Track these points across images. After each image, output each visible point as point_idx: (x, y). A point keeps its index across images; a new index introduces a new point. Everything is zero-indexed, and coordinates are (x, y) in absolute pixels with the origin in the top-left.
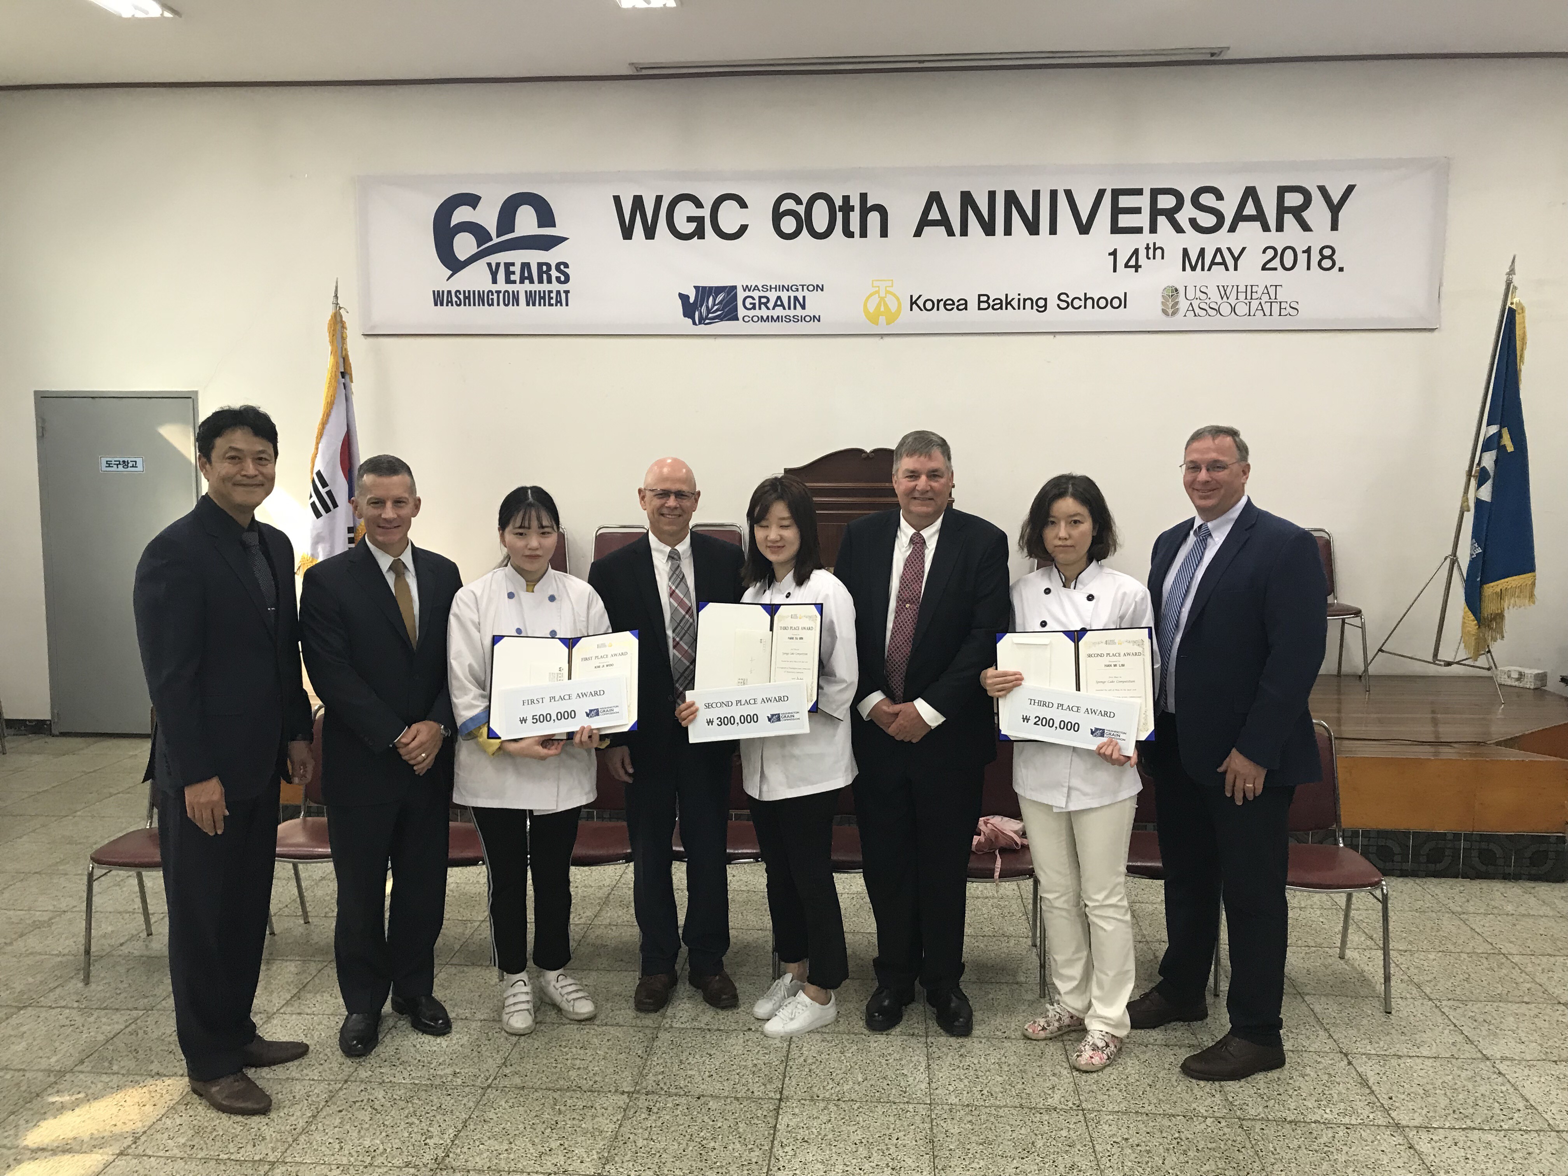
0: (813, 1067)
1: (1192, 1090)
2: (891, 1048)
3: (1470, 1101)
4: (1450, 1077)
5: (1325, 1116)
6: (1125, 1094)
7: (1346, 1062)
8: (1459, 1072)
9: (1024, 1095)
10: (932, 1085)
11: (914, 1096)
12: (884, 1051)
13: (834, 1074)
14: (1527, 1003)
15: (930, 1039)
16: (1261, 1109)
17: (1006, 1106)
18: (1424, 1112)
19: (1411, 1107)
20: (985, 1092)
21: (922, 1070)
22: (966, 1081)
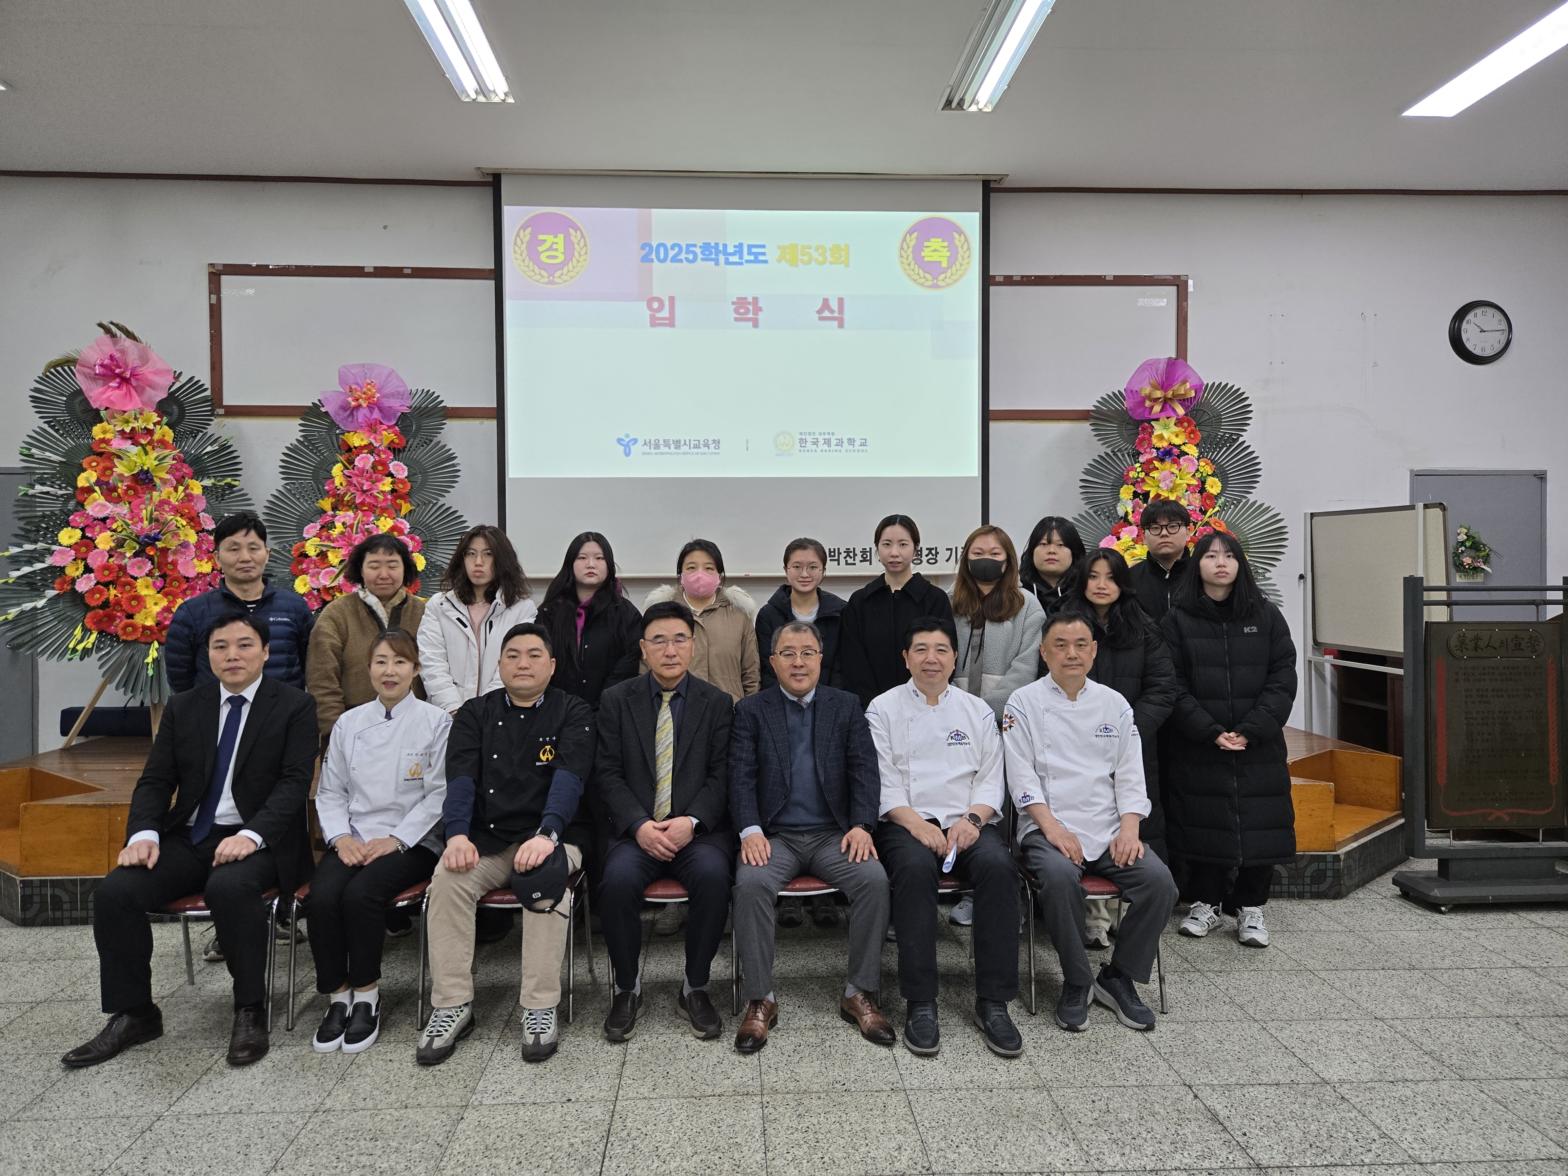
0: (637, 1142)
1: (1044, 1140)
2: (724, 1112)
3: (1323, 1131)
4: (1297, 1106)
5: (1185, 1161)
6: (976, 1149)
7: (1191, 1094)
8: (1303, 1100)
9: (869, 1161)
10: (769, 1154)
12: (716, 1117)
13: (660, 1150)
15: (766, 1098)
16: (1118, 1156)
19: (1267, 1143)
20: (826, 1159)
21: (757, 1137)
22: (805, 1146)
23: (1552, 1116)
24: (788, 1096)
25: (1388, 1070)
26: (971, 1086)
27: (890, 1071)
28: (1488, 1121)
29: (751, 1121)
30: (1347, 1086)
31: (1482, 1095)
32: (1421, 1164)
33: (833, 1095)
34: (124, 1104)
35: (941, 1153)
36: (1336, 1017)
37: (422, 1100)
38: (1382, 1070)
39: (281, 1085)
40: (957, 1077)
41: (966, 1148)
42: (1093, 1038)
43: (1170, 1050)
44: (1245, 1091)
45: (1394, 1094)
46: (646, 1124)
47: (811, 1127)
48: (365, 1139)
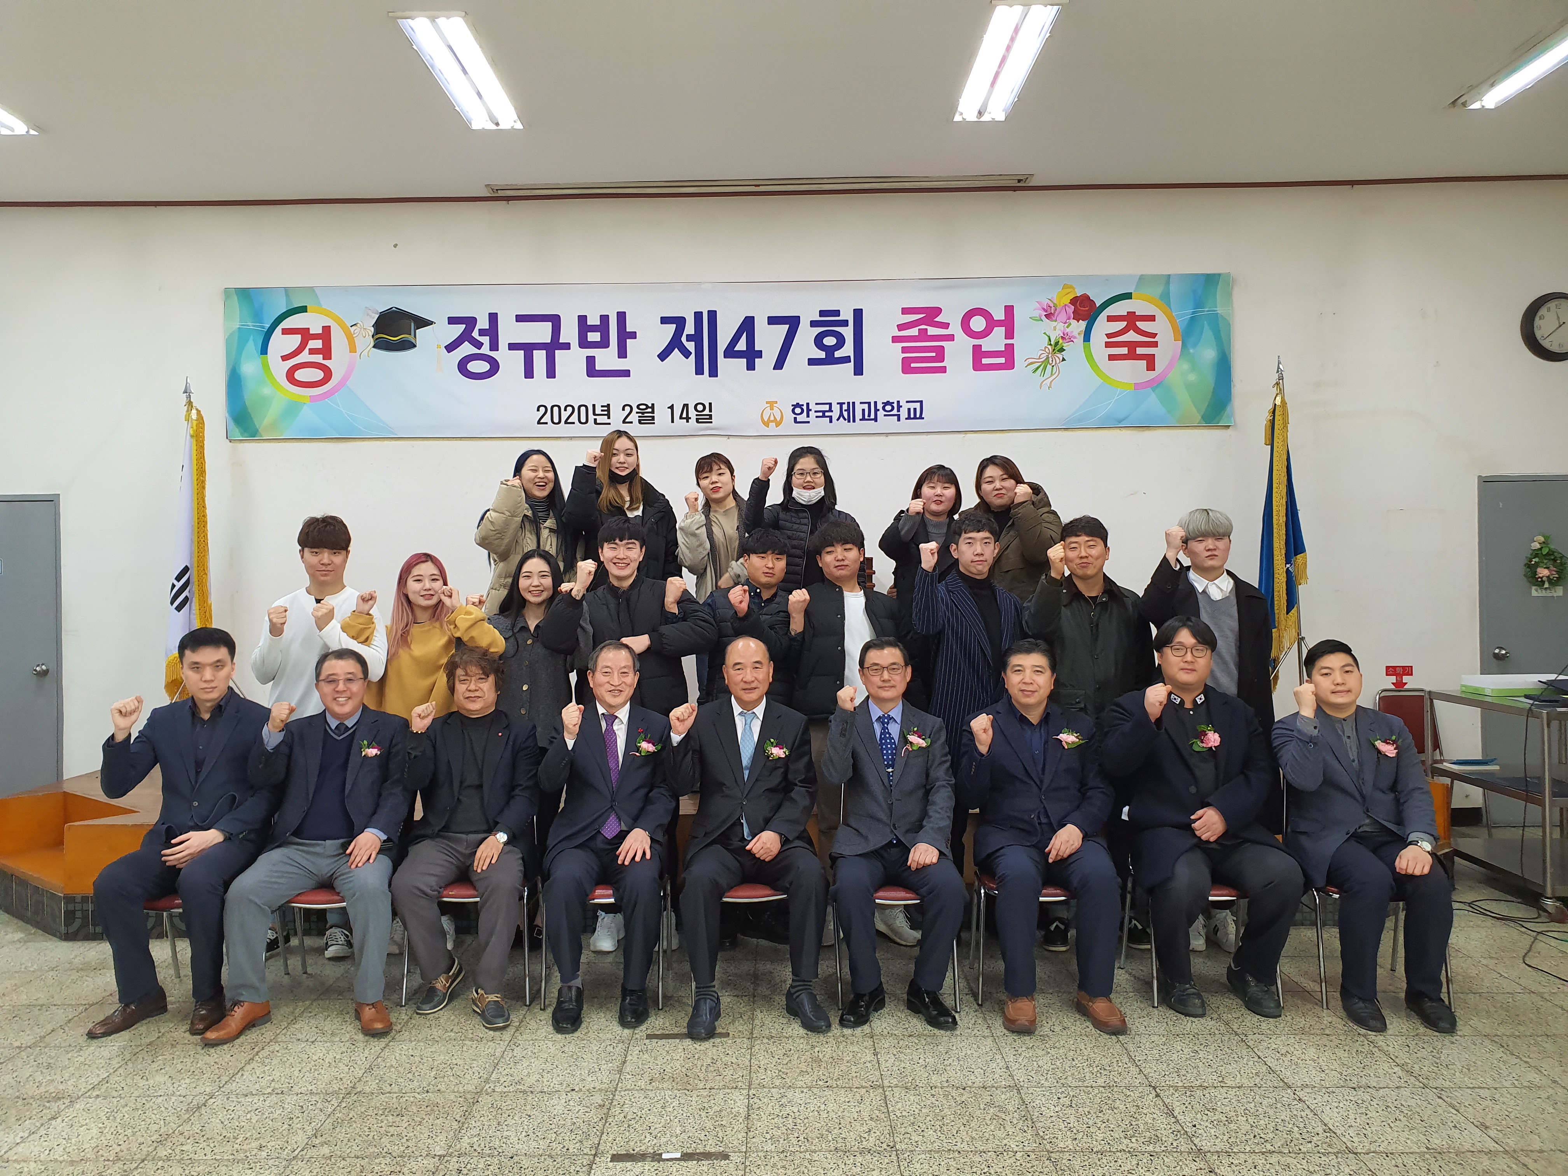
0: (633, 1122)
1: (1004, 1128)
3: (1271, 1126)
4: (1252, 1105)
5: (1131, 1145)
6: (939, 1134)
7: (1154, 1093)
9: (840, 1140)
10: (749, 1134)
11: (730, 1145)
12: (705, 1105)
13: (652, 1128)
14: (1328, 1035)
15: (752, 1092)
16: (1070, 1140)
17: (820, 1151)
18: (1226, 1138)
19: (1213, 1133)
20: (801, 1138)
21: (741, 1120)
22: (784, 1128)
23: (1499, 1118)
24: (773, 1090)
25: (1355, 1079)
26: (946, 1085)
27: (872, 1072)
28: (1436, 1122)
29: (737, 1109)
30: (1309, 1090)
31: (1440, 1101)
32: (1356, 1154)
33: (814, 1091)
34: (180, 1086)
35: (906, 1136)
36: (1318, 1032)
37: (442, 1087)
38: (1348, 1078)
39: (317, 1072)
40: (934, 1079)
41: (931, 1132)
42: (1073, 1048)
43: (1145, 1057)
44: (1205, 1092)
45: (1352, 1098)
46: (642, 1109)
47: (792, 1114)
48: (393, 1115)
